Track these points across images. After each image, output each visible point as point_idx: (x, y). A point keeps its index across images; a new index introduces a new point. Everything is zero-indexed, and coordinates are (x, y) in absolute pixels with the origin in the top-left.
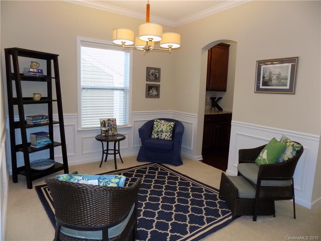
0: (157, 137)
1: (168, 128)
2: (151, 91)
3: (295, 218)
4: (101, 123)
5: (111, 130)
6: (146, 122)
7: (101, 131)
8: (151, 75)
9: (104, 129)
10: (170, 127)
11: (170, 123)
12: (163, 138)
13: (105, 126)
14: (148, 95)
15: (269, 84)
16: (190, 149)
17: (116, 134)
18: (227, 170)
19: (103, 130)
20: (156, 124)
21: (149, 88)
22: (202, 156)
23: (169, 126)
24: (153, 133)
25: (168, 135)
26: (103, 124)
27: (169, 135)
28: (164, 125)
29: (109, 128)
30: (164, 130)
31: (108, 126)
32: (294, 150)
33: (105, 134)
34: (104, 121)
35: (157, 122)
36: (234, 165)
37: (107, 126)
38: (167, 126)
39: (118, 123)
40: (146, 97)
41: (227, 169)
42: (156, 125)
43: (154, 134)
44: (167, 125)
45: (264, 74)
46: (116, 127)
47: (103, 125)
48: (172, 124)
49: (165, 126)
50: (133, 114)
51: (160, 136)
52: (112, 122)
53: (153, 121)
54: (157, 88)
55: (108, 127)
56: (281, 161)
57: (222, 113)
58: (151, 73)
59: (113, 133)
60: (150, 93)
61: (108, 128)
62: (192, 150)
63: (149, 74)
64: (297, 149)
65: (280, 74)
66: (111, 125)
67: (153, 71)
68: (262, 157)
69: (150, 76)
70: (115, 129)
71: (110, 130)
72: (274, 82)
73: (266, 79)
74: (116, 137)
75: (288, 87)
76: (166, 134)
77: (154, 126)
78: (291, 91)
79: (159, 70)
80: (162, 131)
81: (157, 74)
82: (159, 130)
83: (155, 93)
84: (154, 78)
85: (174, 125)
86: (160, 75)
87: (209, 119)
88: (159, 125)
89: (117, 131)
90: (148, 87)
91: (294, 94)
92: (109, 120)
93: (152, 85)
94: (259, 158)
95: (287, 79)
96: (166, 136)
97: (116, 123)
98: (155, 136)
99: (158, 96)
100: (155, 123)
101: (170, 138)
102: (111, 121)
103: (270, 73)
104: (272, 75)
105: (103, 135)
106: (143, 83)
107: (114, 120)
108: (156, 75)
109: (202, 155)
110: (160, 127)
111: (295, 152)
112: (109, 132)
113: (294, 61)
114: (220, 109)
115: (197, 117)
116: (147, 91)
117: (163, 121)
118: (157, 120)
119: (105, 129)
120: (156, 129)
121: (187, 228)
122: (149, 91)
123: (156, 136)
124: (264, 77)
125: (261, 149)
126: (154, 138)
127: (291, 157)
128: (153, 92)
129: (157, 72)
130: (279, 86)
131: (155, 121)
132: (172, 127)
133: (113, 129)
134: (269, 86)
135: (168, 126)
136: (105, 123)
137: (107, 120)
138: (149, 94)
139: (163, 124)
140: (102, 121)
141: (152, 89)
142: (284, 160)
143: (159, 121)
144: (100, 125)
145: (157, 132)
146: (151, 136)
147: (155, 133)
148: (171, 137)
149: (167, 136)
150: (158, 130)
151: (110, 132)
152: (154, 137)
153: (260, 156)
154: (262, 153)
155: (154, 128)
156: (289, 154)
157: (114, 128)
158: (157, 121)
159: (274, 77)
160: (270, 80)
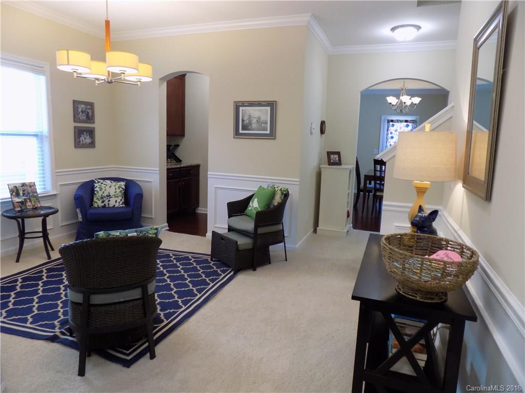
0: (103, 204)
1: (118, 191)
2: (82, 138)
3: (286, 260)
4: (12, 191)
5: (30, 201)
6: (79, 185)
7: (13, 203)
8: (81, 113)
9: (17, 200)
10: (121, 189)
11: (119, 183)
12: (111, 205)
13: (18, 195)
14: (78, 145)
15: (249, 128)
16: (151, 217)
17: (39, 206)
18: (207, 234)
19: (17, 202)
20: (98, 186)
21: (79, 132)
22: (167, 224)
23: (119, 187)
24: (95, 199)
25: (119, 200)
26: (15, 191)
27: (121, 200)
28: (110, 187)
29: (26, 198)
30: (112, 194)
31: (24, 194)
32: (282, 193)
33: (21, 207)
34: (16, 187)
35: (100, 184)
36: (216, 226)
37: (21, 194)
38: (116, 189)
39: (39, 190)
40: (75, 147)
41: (207, 232)
42: (99, 188)
43: (97, 201)
44: (115, 186)
45: (243, 117)
46: (38, 195)
47: (14, 194)
48: (123, 184)
49: (113, 188)
50: (58, 174)
51: (106, 202)
52: (29, 189)
53: (92, 182)
54: (91, 132)
55: (24, 196)
56: (272, 206)
57: (182, 166)
58: (80, 110)
59: (34, 206)
60: (81, 140)
61: (24, 198)
62: (153, 217)
63: (78, 110)
64: (285, 192)
65: (260, 117)
66: (29, 193)
67: (83, 106)
68: (253, 207)
69: (78, 115)
70: (37, 199)
71: (28, 201)
72: (254, 126)
73: (245, 122)
74: (39, 211)
75: (268, 132)
76: (116, 199)
77: (95, 189)
78: (272, 135)
79: (91, 105)
80: (109, 196)
81: (90, 111)
82: (105, 195)
83: (88, 140)
84: (85, 118)
85: (126, 186)
86: (93, 112)
87: (171, 175)
88: (103, 187)
89: (39, 202)
90: (77, 131)
91: (275, 139)
92: (23, 185)
93: (83, 129)
94: (250, 208)
95: (267, 123)
96: (116, 201)
97: (36, 189)
98: (98, 203)
99: (92, 145)
100: (96, 185)
101: (122, 204)
102: (27, 186)
103: (250, 116)
104: (252, 119)
105: (17, 209)
106: (70, 125)
107: (33, 184)
108: (88, 112)
109: (167, 222)
110: (105, 190)
111: (283, 196)
112: (26, 204)
113: (272, 105)
114: (179, 161)
115: (158, 172)
116: (77, 136)
117: (108, 182)
118: (99, 180)
119: (20, 200)
120: (99, 193)
121: (179, 303)
122: (80, 137)
123: (101, 204)
124: (243, 121)
125: (249, 199)
126: (98, 207)
127: (280, 201)
128: (85, 139)
129: (90, 109)
130: (259, 130)
131: (96, 182)
132: (122, 188)
133: (32, 199)
134: (249, 130)
135: (117, 187)
136: (17, 190)
137: (21, 185)
138: (80, 142)
139: (108, 186)
140: (11, 187)
141: (83, 134)
142: (274, 206)
143: (101, 181)
144: (9, 196)
145: (102, 198)
146: (92, 205)
147: (99, 200)
148: (123, 202)
149: (118, 202)
150: (103, 195)
151: (29, 204)
152: (98, 205)
153: (251, 206)
154: (253, 203)
155: (96, 192)
156: (278, 199)
157: (34, 197)
158: (99, 182)
159: (254, 121)
160: (250, 123)
